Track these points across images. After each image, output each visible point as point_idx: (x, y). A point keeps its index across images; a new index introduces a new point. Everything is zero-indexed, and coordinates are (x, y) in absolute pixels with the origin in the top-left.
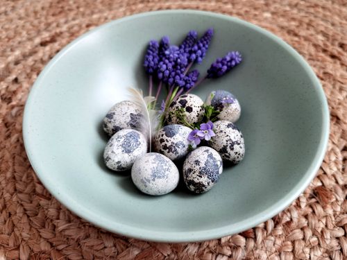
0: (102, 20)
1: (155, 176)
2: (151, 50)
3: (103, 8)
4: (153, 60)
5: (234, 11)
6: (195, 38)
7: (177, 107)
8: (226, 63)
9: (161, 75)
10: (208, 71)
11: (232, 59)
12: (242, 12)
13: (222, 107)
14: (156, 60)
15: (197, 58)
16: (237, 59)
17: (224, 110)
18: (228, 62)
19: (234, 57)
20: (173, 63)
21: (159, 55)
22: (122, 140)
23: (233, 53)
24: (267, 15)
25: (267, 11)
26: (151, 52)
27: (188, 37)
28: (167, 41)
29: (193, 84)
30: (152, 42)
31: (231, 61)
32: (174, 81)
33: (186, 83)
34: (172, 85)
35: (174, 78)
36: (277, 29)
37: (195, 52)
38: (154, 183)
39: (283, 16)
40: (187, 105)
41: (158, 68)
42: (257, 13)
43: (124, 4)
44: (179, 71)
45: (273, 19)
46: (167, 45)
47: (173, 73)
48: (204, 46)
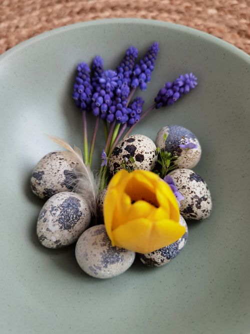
0: (13, 29)
1: (108, 262)
2: (81, 78)
3: (12, 13)
4: (84, 91)
5: (173, 8)
6: (136, 56)
7: (124, 157)
8: (178, 89)
9: (97, 111)
10: (156, 100)
11: (185, 84)
12: (182, 8)
13: (180, 151)
14: (89, 90)
15: (140, 84)
16: (192, 83)
17: (183, 154)
18: (180, 87)
19: (188, 80)
20: (111, 94)
21: (91, 82)
22: (58, 213)
23: (187, 76)
24: (212, 11)
25: (212, 6)
26: (81, 81)
27: (126, 56)
28: (100, 62)
29: (138, 118)
30: (80, 65)
31: (184, 86)
32: (115, 118)
33: (130, 117)
34: (112, 123)
35: (114, 113)
36: (226, 30)
37: (138, 76)
38: (107, 269)
39: (231, 12)
40: (136, 153)
41: (92, 101)
42: (200, 9)
43: (38, 6)
44: (120, 105)
45: (220, 16)
46: (100, 68)
47: (113, 108)
48: (148, 67)
